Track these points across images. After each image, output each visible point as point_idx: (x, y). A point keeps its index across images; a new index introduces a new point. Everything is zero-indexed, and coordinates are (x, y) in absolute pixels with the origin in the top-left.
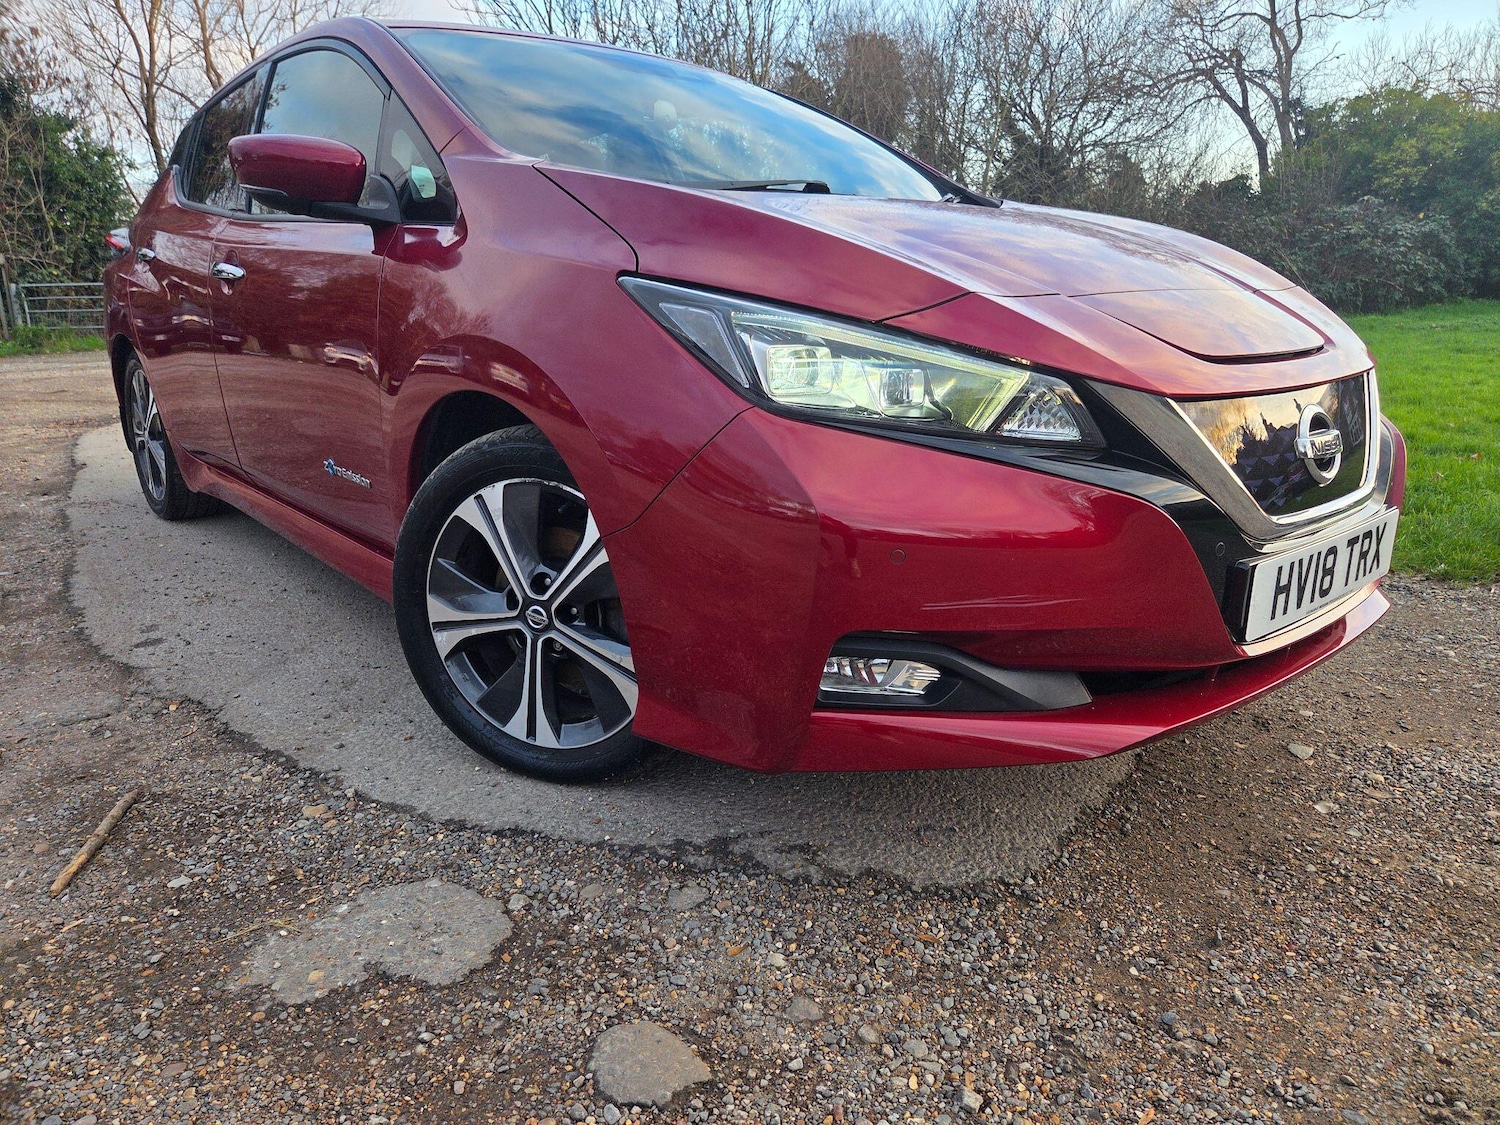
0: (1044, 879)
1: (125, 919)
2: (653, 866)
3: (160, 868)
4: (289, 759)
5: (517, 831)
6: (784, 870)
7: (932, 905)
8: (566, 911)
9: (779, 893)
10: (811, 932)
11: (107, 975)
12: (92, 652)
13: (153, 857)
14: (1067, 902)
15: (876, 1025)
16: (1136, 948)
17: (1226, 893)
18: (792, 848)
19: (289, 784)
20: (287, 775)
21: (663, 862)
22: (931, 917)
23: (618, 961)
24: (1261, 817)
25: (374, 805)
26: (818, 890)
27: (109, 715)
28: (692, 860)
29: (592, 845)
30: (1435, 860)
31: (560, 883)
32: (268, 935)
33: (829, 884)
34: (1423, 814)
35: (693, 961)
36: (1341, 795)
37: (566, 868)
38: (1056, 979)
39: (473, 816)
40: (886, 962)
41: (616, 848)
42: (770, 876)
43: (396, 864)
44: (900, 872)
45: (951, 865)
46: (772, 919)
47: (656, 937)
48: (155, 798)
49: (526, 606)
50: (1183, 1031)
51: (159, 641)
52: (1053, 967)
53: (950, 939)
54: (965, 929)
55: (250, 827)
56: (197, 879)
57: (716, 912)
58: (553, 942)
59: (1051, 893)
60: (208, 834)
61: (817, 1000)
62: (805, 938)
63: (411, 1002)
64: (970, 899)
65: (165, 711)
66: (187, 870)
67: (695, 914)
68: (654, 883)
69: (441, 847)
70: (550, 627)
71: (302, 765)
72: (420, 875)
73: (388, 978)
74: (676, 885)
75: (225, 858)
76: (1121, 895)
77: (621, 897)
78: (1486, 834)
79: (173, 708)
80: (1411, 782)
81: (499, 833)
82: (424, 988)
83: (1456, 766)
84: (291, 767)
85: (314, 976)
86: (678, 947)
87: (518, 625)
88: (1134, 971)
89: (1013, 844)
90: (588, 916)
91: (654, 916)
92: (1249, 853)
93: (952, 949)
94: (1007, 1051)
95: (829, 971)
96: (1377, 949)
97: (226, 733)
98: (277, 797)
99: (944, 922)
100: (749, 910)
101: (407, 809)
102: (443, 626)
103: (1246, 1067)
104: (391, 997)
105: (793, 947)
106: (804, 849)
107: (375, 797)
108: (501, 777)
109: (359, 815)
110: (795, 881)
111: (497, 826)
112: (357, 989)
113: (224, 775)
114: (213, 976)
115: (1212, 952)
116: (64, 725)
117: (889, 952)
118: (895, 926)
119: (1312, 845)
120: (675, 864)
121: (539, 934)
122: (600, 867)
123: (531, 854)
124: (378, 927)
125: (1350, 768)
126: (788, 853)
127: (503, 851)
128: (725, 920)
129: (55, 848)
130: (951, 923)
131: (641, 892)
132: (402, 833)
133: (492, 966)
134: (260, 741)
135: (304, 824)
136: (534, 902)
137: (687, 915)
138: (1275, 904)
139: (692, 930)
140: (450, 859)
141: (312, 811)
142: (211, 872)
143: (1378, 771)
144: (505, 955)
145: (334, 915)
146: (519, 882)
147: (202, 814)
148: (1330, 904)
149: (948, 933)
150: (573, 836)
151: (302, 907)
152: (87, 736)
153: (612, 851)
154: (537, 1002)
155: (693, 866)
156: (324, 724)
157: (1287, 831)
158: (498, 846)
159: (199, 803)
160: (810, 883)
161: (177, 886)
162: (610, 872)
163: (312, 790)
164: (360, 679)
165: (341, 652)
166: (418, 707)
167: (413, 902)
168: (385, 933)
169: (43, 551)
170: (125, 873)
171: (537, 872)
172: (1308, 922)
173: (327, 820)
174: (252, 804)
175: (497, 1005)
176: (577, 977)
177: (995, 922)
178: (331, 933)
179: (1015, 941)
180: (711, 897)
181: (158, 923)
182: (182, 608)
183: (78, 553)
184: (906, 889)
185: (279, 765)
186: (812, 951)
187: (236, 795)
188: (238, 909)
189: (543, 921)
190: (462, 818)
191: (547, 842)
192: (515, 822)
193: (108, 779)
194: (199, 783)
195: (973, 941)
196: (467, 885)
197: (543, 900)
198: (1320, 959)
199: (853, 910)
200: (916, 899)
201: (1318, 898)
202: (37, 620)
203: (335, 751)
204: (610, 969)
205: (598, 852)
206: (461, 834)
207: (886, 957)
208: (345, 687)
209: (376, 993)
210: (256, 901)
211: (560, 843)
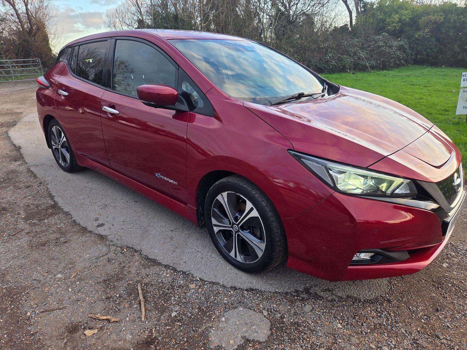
0: (390, 294)
1: (168, 327)
2: (293, 299)
3: (165, 309)
4: (173, 268)
5: (252, 290)
6: (328, 298)
7: (368, 305)
8: (279, 315)
9: (329, 304)
10: (342, 316)
11: (176, 346)
12: (84, 230)
13: (161, 306)
14: (399, 301)
15: (373, 343)
16: (421, 314)
17: (434, 295)
18: (326, 290)
19: (179, 276)
20: (176, 274)
21: (296, 297)
22: (370, 309)
23: (301, 329)
24: (432, 270)
25: (207, 282)
26: (338, 303)
27: (107, 254)
28: (302, 296)
29: (274, 293)
31: (272, 306)
32: (210, 329)
33: (340, 301)
35: (319, 328)
36: (447, 260)
37: (271, 301)
38: (407, 325)
39: (238, 285)
40: (366, 324)
42: (325, 300)
43: (227, 303)
44: (355, 296)
45: (367, 293)
46: (332, 313)
47: (305, 321)
48: (146, 284)
50: (441, 338)
51: (102, 225)
52: (404, 321)
53: (377, 316)
54: (379, 312)
55: (179, 293)
56: (178, 312)
57: (317, 312)
58: (282, 325)
59: (394, 299)
60: (170, 297)
61: (355, 337)
62: (342, 318)
63: (259, 347)
64: (376, 302)
65: (123, 252)
66: (173, 310)
67: (312, 313)
68: (296, 304)
69: (234, 296)
71: (178, 269)
72: (235, 306)
73: (249, 340)
74: (303, 305)
75: (180, 304)
76: (411, 298)
77: (290, 309)
79: (125, 250)
80: (461, 255)
81: (247, 290)
82: (260, 343)
84: (175, 270)
85: (231, 342)
86: (313, 324)
87: (231, 229)
88: (423, 321)
89: (378, 284)
90: (286, 316)
91: (302, 314)
92: (434, 282)
93: (379, 319)
94: (406, 347)
95: (354, 328)
97: (147, 258)
98: (179, 281)
99: (373, 310)
100: (325, 310)
101: (218, 284)
103: (458, 345)
104: (253, 346)
105: (341, 321)
106: (329, 290)
107: (206, 280)
109: (206, 286)
110: (332, 301)
111: (245, 288)
112: (244, 344)
113: (159, 275)
114: (204, 344)
115: (438, 313)
116: (97, 259)
117: (365, 321)
118: (362, 313)
119: (447, 278)
120: (299, 298)
121: (277, 323)
122: (280, 300)
123: (259, 297)
124: (237, 325)
125: (445, 251)
126: (325, 292)
127: (251, 296)
128: (320, 315)
129: (131, 305)
130: (375, 310)
131: (295, 307)
132: (221, 292)
133: (272, 334)
134: (161, 262)
135: (193, 291)
136: (269, 313)
137: (310, 314)
138: (447, 297)
139: (314, 318)
140: (239, 299)
141: (192, 286)
142: (180, 310)
143: (453, 252)
144: (273, 330)
145: (222, 322)
146: (261, 306)
147: (163, 290)
148: (458, 296)
149: (376, 313)
150: (267, 290)
151: (212, 319)
152: (107, 263)
153: (280, 294)
154: (290, 345)
155: (304, 298)
156: (175, 254)
157: (440, 274)
158: (249, 294)
159: (159, 286)
160: (336, 301)
161: (174, 315)
162: (283, 301)
163: (186, 278)
164: (174, 237)
165: (161, 226)
166: (197, 246)
167: (240, 315)
168: (240, 327)
169: (35, 187)
170: (157, 312)
171: (264, 302)
172: (456, 302)
173: (198, 289)
174: (174, 285)
175: (280, 346)
176: (294, 335)
177: (385, 309)
178: (226, 328)
179: (392, 314)
180: (313, 308)
181: (177, 328)
182: (100, 210)
183: (48, 188)
184: (360, 301)
185: (171, 270)
186: (346, 322)
187: (167, 282)
188: (195, 321)
189: (275, 318)
190: (234, 286)
191: (261, 293)
192: (249, 286)
193: (127, 279)
194: (154, 278)
195: (383, 315)
196: (249, 308)
197: (271, 311)
198: (463, 313)
199: (350, 308)
200: (363, 304)
201: (455, 295)
202: (56, 217)
203: (184, 264)
204: (300, 332)
205: (277, 295)
206: (237, 291)
207: (365, 322)
208: (171, 240)
209: (249, 346)
210: (198, 318)
211: (265, 293)
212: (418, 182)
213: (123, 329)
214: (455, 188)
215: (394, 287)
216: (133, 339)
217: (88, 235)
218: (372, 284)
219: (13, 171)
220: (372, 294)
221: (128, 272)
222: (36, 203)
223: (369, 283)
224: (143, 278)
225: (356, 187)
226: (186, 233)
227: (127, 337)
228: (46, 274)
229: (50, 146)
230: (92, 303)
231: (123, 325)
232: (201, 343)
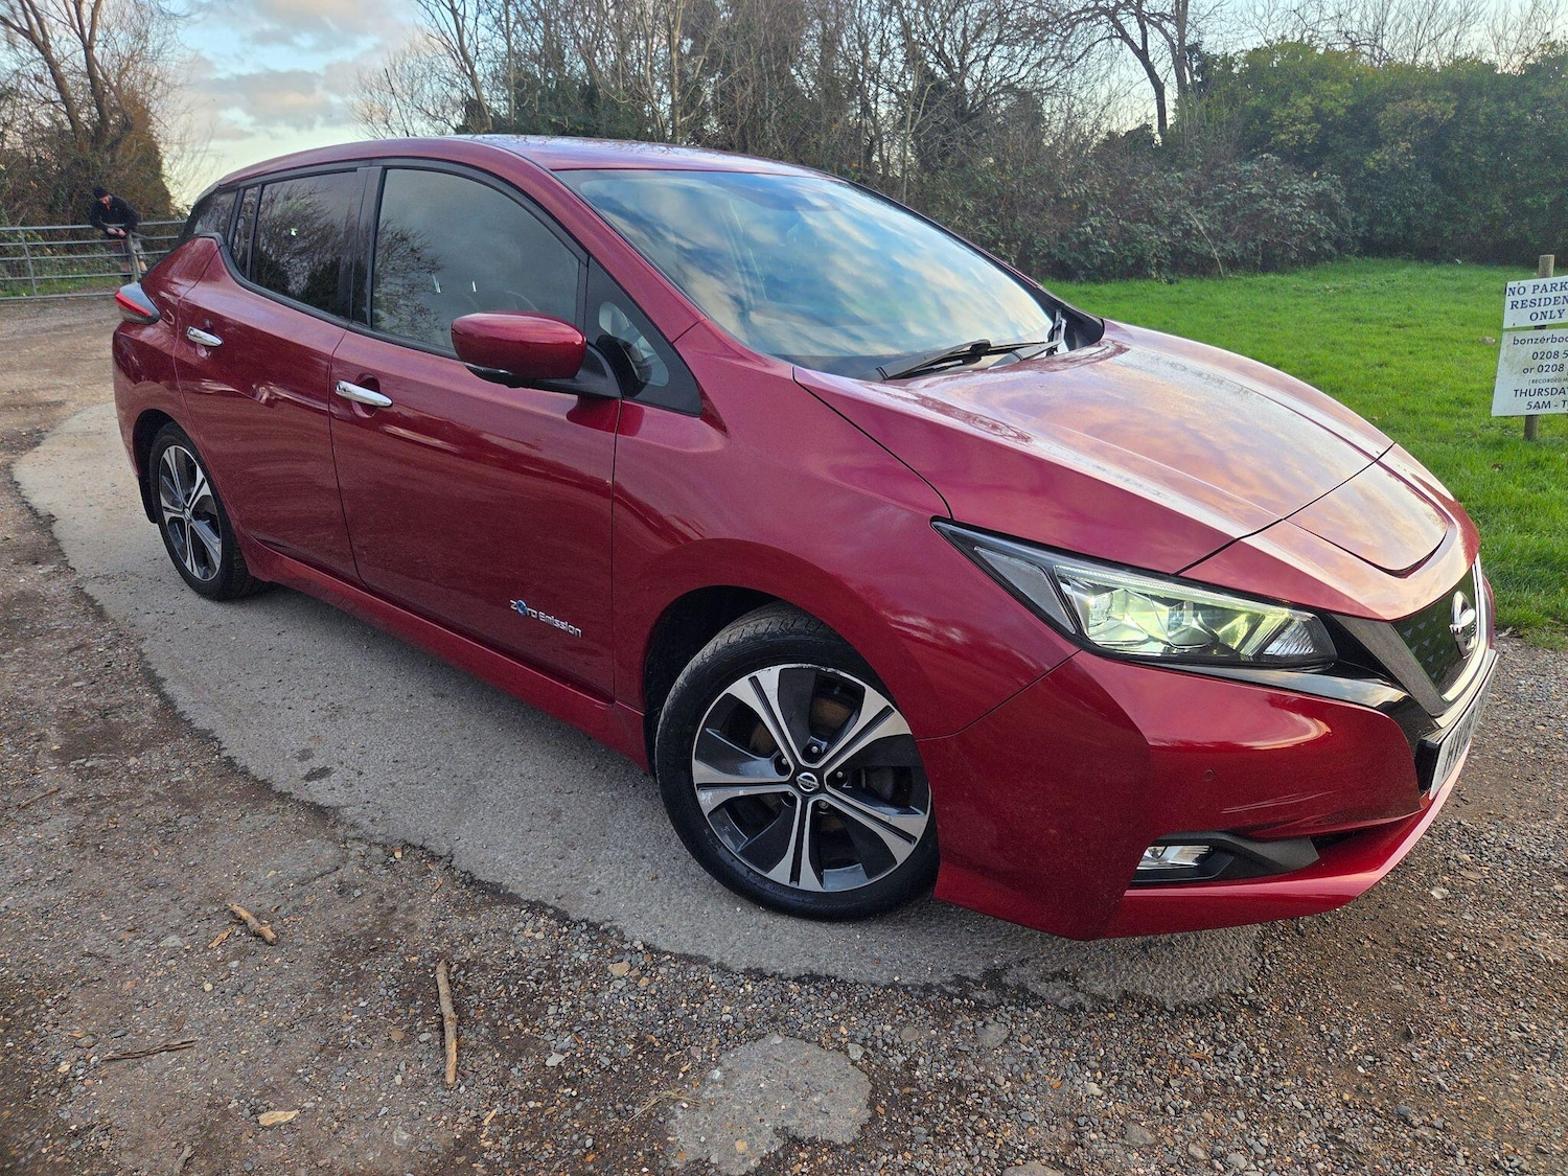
0: (1260, 986)
1: (532, 1104)
2: (949, 1004)
3: (525, 1045)
4: (557, 910)
5: (814, 978)
6: (1059, 1000)
7: (1188, 1023)
8: (901, 1059)
9: (1062, 1021)
10: (1105, 1059)
11: (557, 1165)
12: (261, 791)
13: (510, 1033)
14: (1287, 1009)
15: (1198, 1142)
16: (1355, 1048)
17: (1399, 987)
18: (1054, 975)
19: (575, 939)
20: (565, 929)
21: (956, 1001)
22: (1192, 1035)
23: (969, 1103)
24: (1396, 907)
25: (668, 957)
26: (1092, 1017)
27: (337, 868)
28: (978, 995)
29: (887, 987)
30: (1533, 939)
31: (878, 1028)
32: (671, 1108)
33: (1100, 1011)
34: (1510, 893)
35: (1027, 1096)
36: (1446, 878)
37: (875, 1012)
38: (1308, 1083)
39: (770, 964)
40: (1178, 1083)
41: (909, 988)
42: (1049, 1007)
43: (731, 1022)
44: (1149, 992)
45: (1187, 982)
46: (1070, 1050)
47: (985, 1075)
48: (466, 966)
49: (797, 773)
50: (1416, 1121)
51: (324, 772)
52: (1301, 1072)
53: (1215, 1055)
54: (1223, 1044)
55: (574, 992)
56: (568, 1054)
57: (1024, 1048)
58: (907, 1090)
59: (1271, 1000)
60: (544, 1006)
61: (1143, 1124)
62: (1104, 1064)
63: (830, 1162)
64: (1213, 1012)
65: (392, 860)
66: (552, 1046)
67: (1006, 1050)
68: (958, 1022)
69: (757, 999)
70: (821, 790)
71: (574, 916)
72: (758, 1031)
73: (799, 1141)
74: (980, 1024)
75: (576, 1029)
76: (1324, 998)
77: (937, 1038)
78: (1560, 909)
79: (398, 855)
80: (1490, 860)
81: (798, 980)
82: (834, 1148)
83: (1517, 840)
84: (562, 917)
85: (741, 1146)
86: (1008, 1084)
87: (788, 789)
88: (1360, 1069)
89: (1223, 955)
90: (921, 1061)
91: (974, 1055)
92: (1402, 945)
93: (1221, 1064)
94: (1303, 1155)
95: (1140, 1096)
96: (1525, 1031)
97: (471, 881)
98: (576, 955)
99: (1203, 1037)
100: (1048, 1041)
101: (703, 960)
102: (705, 786)
103: (1470, 1146)
104: (812, 1159)
105: (1099, 1074)
106: (1062, 975)
107: (665, 948)
108: (763, 918)
109: (663, 970)
110: (1072, 1009)
111: (793, 974)
112: (781, 1155)
113: (507, 934)
114: (652, 1155)
115: (1409, 1045)
116: (303, 885)
117: (1175, 1072)
118: (1169, 1046)
119: (1443, 933)
120: (966, 1001)
121: (892, 1083)
122: (904, 1009)
123: (838, 1000)
124: (761, 1091)
125: (1441, 849)
126: (1053, 981)
127: (812, 998)
128: (1034, 1054)
129: (411, 1034)
130: (1209, 1038)
131: (952, 1032)
132: (713, 987)
133: (874, 1119)
134: (514, 892)
135: (620, 984)
136: (869, 1051)
137: (1000, 1052)
138: (1438, 995)
139: (1012, 1066)
140: (771, 1010)
141: (618, 969)
142: (574, 1046)
143: (1464, 851)
144: (879, 1107)
145: (713, 1082)
146: (843, 1030)
147: (520, 982)
148: (1476, 991)
149: (1211, 1048)
150: (865, 978)
151: (681, 1075)
152: (337, 896)
153: (906, 992)
154: (930, 1151)
155: (983, 1002)
156: (563, 866)
157: (1420, 920)
158: (805, 993)
159: (508, 970)
160: (1084, 1010)
161: (555, 1064)
162: (915, 1013)
163: (600, 944)
164: (563, 809)
165: (521, 775)
166: (639, 840)
167: (771, 1061)
168: (771, 1097)
169: (100, 650)
170: (497, 1055)
171: (853, 1019)
172: (1467, 1009)
173: (638, 978)
174: (557, 966)
175: (900, 1157)
176: (947, 1122)
177: (1241, 1034)
178: (725, 1101)
179: (1263, 1050)
180: (1011, 1032)
181: (563, 1105)
182: (319, 725)
183: (144, 651)
184: (1162, 1009)
185: (551, 917)
186: (1116, 1077)
187: (534, 956)
188: (624, 1083)
189: (886, 1069)
190: (758, 966)
191: (846, 987)
192: (807, 967)
193: (401, 948)
194: (491, 944)
195: (1234, 1054)
196: (802, 1038)
197: (874, 1047)
198: (1486, 1043)
199: (1129, 1033)
200: (1173, 1018)
201: (1465, 985)
202: (166, 748)
203: (594, 897)
204: (966, 1111)
205: (895, 994)
206: (765, 983)
207: (1175, 1077)
208: (553, 820)
209: (798, 1157)
210: (633, 1073)
211: (858, 987)
212: (1339, 618)
213: (382, 1113)
214: (1459, 638)
215: (1271, 964)
216: (415, 1143)
217: (274, 806)
218: (1202, 954)
219: (24, 598)
220: (1200, 986)
221: (405, 928)
222: (100, 701)
223: (1194, 950)
224: (456, 944)
225: (1145, 637)
226: (603, 798)
227: (395, 1138)
228: (128, 937)
229: (154, 513)
230: (280, 1030)
231: (381, 1099)
232: (640, 1154)
